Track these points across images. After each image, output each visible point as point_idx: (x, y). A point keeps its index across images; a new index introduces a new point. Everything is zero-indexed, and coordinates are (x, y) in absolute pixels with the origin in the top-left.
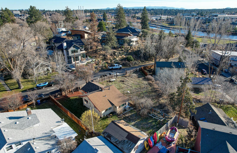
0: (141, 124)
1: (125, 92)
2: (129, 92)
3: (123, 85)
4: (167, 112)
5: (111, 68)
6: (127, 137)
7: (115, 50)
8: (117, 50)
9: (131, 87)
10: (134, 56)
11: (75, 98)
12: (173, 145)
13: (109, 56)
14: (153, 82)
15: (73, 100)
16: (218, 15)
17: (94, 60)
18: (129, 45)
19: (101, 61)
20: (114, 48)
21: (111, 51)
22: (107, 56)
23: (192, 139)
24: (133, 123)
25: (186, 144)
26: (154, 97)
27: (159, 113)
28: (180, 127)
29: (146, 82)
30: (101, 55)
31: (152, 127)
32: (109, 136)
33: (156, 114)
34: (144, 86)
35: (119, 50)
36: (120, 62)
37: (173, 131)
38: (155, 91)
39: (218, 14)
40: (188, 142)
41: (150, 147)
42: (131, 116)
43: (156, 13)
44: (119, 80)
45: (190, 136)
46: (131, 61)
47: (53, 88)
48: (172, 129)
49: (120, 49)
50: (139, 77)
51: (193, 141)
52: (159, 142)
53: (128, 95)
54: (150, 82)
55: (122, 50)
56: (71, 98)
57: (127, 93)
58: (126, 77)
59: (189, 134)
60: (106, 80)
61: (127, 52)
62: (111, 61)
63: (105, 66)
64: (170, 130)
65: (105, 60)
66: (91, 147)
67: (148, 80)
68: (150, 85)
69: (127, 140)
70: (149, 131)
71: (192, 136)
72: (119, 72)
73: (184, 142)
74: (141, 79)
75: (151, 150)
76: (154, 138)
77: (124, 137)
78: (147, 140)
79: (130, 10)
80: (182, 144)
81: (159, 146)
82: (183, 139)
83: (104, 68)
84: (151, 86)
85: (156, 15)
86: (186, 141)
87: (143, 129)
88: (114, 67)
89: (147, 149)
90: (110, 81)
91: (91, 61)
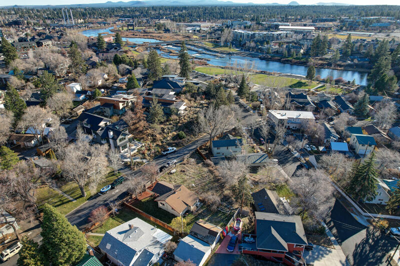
0: (213, 219)
1: (190, 186)
2: (193, 185)
3: (186, 177)
4: (231, 203)
5: (165, 153)
6: (209, 233)
7: (162, 126)
8: (165, 125)
9: (194, 178)
10: (185, 130)
11: (147, 199)
12: (239, 233)
13: (158, 136)
14: (212, 167)
15: (145, 202)
16: (279, 25)
17: (144, 144)
18: (177, 114)
19: (152, 145)
20: (161, 123)
21: (158, 127)
22: (156, 136)
23: (253, 224)
24: (206, 219)
25: (248, 230)
26: (218, 189)
27: (226, 206)
28: (243, 216)
29: (206, 169)
30: (148, 136)
31: (222, 220)
32: (196, 234)
33: (223, 207)
34: (205, 175)
35: (167, 125)
36: (172, 141)
37: (239, 221)
38: (217, 180)
39: (279, 23)
40: (250, 227)
41: (224, 237)
42: (203, 212)
43: (191, 16)
44: (179, 169)
45: (251, 222)
46: (184, 138)
47: (117, 191)
48: (237, 220)
49: (168, 123)
50: (198, 163)
51: (254, 225)
52: (229, 232)
53: (194, 189)
54: (211, 168)
55: (170, 124)
56: (143, 201)
57: (193, 187)
58: (184, 164)
59: (250, 221)
60: (166, 172)
61: (176, 126)
62: (162, 142)
63: (158, 151)
64: (236, 221)
65: (154, 142)
66: (187, 244)
67: (208, 165)
68: (211, 172)
69: (209, 235)
70: (221, 224)
71: (252, 222)
72: (175, 158)
73: (247, 228)
74: (200, 165)
75: (225, 238)
76: (226, 230)
77: (207, 234)
78: (222, 232)
79: (149, 8)
80: (246, 230)
81: (230, 235)
82: (246, 226)
83: (157, 153)
84: (212, 174)
85: (191, 22)
86: (248, 227)
87: (216, 223)
88: (168, 152)
89: (222, 238)
90: (171, 174)
91: (141, 147)
